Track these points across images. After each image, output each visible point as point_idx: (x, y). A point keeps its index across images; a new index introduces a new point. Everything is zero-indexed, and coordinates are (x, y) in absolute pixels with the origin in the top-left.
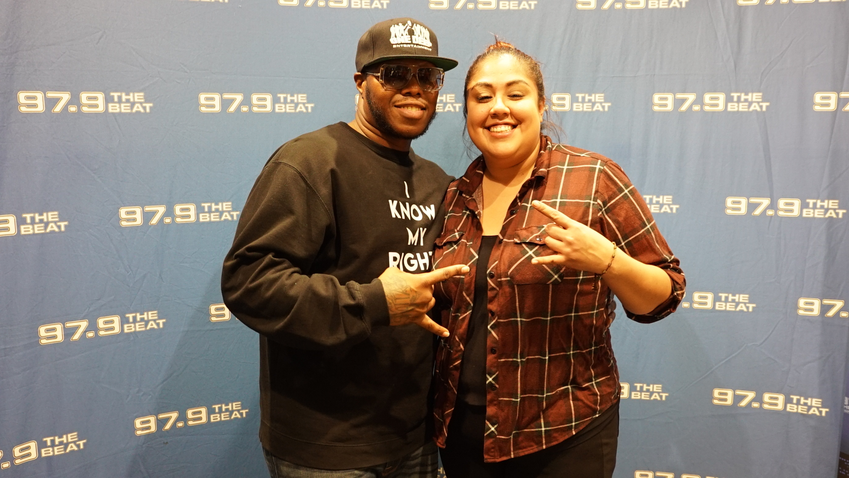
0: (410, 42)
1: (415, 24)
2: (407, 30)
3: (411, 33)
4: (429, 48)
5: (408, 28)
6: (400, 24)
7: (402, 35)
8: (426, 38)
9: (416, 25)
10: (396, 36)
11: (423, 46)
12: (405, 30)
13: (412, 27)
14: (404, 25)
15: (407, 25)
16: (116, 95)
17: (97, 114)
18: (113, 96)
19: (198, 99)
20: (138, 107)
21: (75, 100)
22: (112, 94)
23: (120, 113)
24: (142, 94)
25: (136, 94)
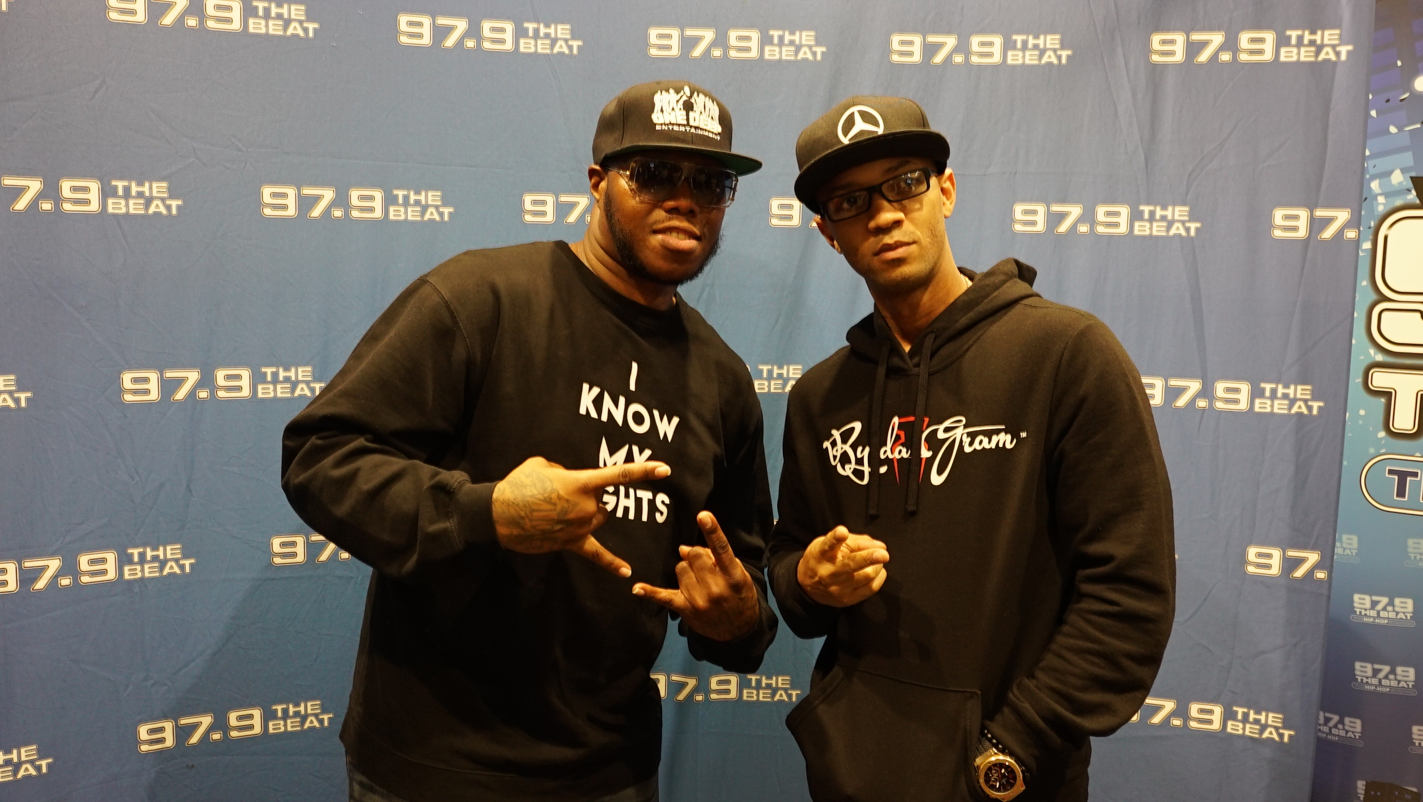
0: (685, 123)
1: (696, 94)
2: (681, 102)
3: (688, 107)
4: (716, 134)
5: (685, 98)
6: (671, 91)
7: (673, 109)
8: (712, 118)
9: (698, 95)
10: (662, 111)
11: (706, 130)
12: (678, 101)
13: (691, 97)
14: (677, 92)
15: (682, 93)
16: (120, 185)
17: (87, 216)
18: (116, 187)
19: (259, 195)
20: (157, 206)
21: (51, 191)
22: (114, 183)
23: (127, 215)
24: (165, 184)
25: (155, 185)
